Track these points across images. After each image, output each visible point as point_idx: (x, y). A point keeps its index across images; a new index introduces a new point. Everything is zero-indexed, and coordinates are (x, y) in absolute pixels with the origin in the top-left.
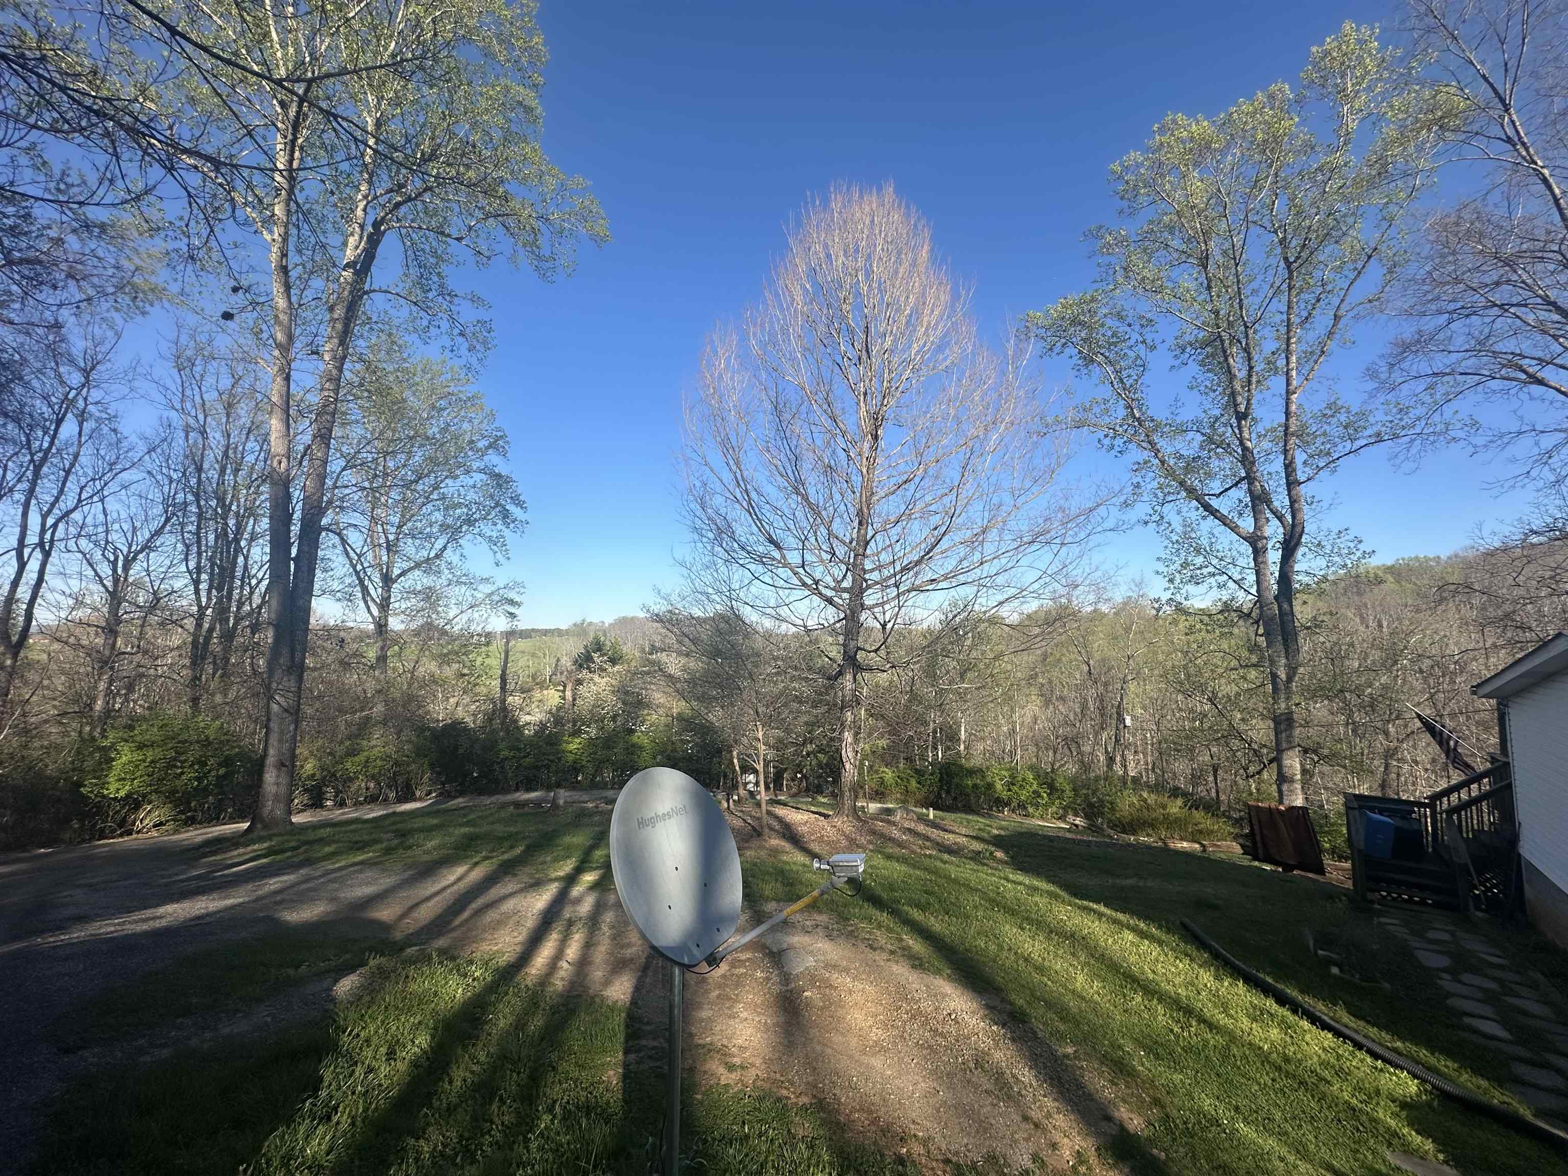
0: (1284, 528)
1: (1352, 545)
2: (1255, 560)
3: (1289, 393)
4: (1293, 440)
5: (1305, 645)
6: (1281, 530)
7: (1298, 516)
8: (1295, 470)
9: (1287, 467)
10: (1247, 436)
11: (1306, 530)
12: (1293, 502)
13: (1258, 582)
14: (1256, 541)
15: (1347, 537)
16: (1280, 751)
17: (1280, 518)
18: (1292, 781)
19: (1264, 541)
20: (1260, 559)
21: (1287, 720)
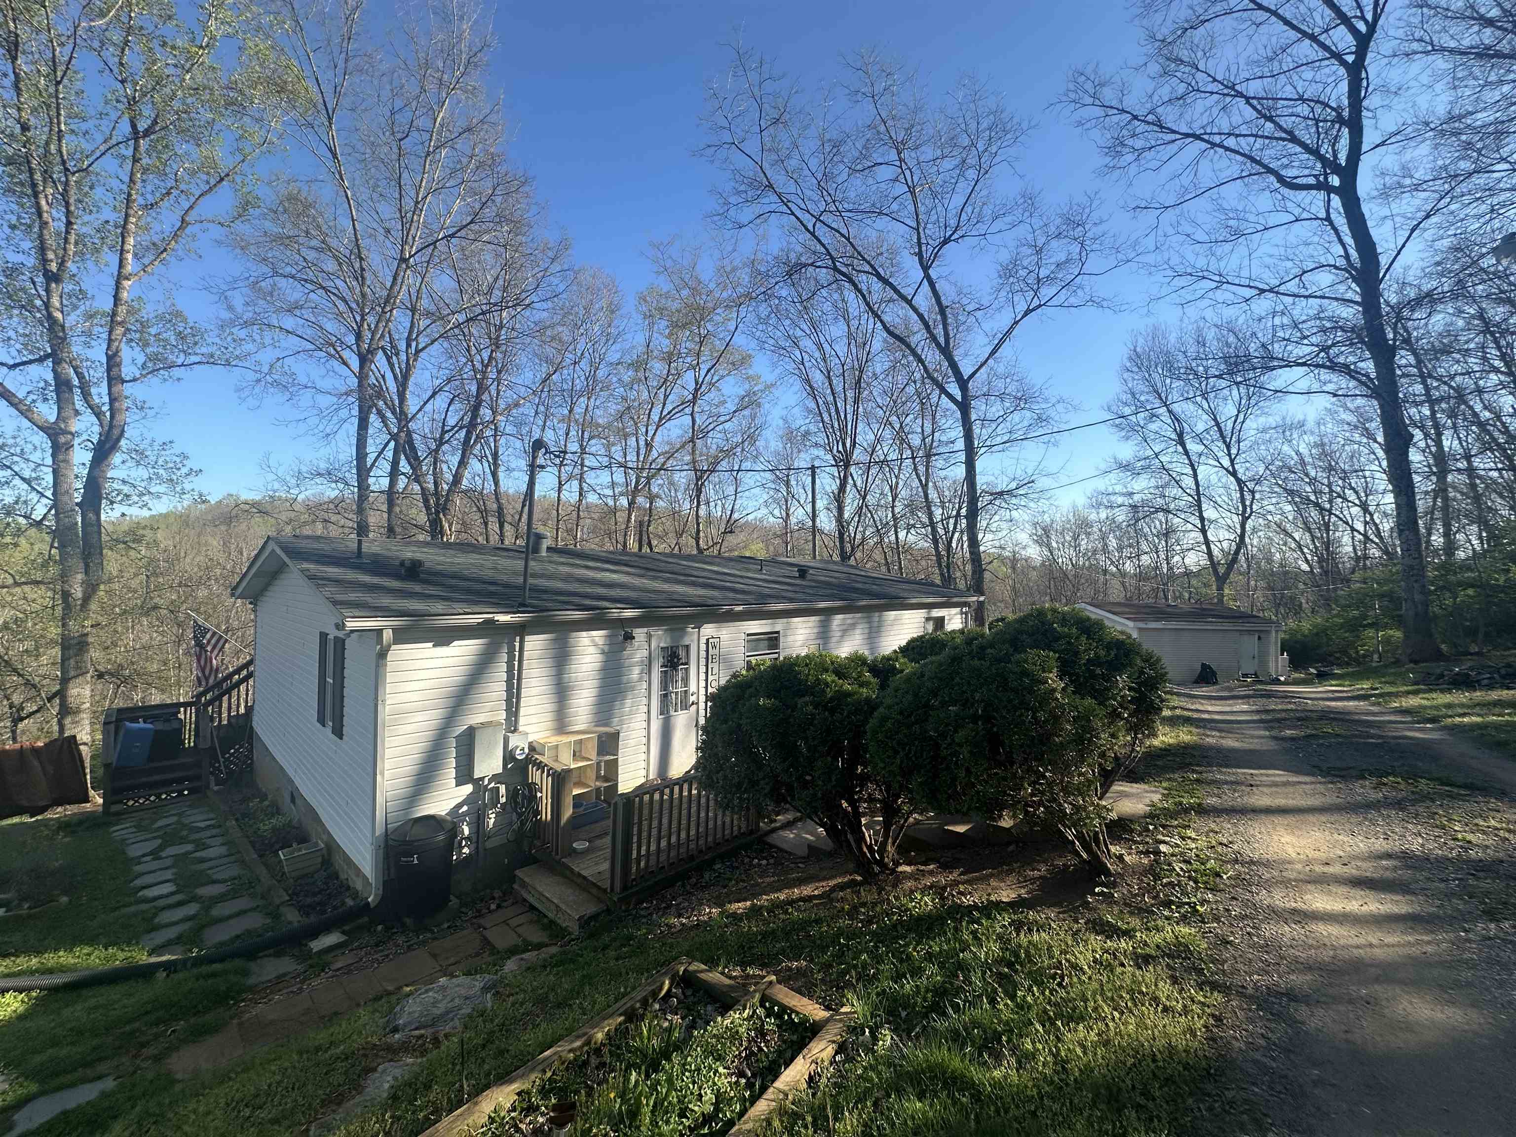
0: (101, 425)
1: (178, 460)
2: (54, 456)
3: (120, 277)
4: (119, 330)
5: (112, 562)
6: (97, 429)
7: (119, 418)
8: (119, 365)
9: (110, 358)
10: (57, 304)
11: (126, 435)
12: (112, 400)
13: (56, 484)
14: (57, 435)
15: (172, 451)
16: (65, 681)
17: (98, 414)
18: (78, 711)
19: (69, 436)
20: (61, 457)
21: (79, 643)
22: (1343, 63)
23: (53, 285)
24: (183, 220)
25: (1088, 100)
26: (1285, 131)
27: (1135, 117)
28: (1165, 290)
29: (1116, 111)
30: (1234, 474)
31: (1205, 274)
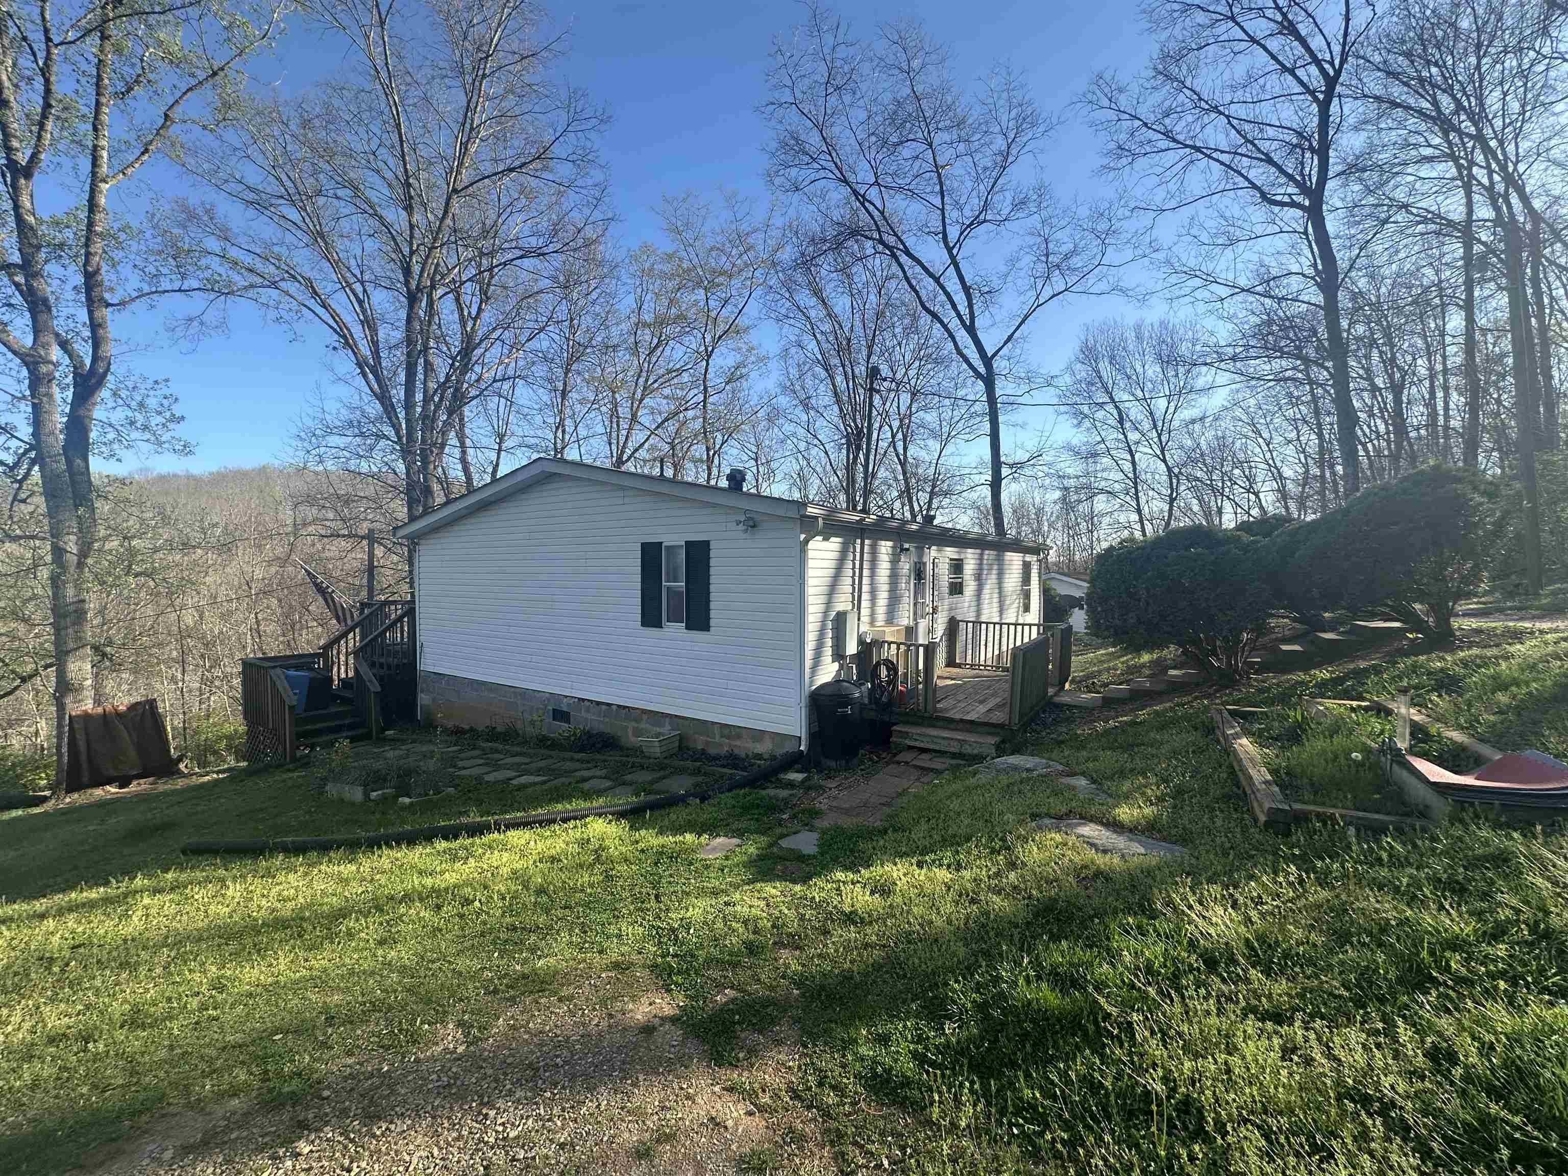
2: (32, 388)
3: (95, 178)
4: (99, 243)
7: (103, 348)
8: (99, 285)
9: (89, 275)
10: (28, 205)
12: (95, 327)
13: (38, 421)
14: (34, 363)
16: (63, 652)
18: (81, 688)
19: (51, 367)
20: (42, 390)
21: (76, 611)
22: (1316, 99)
23: (22, 181)
24: (166, 115)
25: (1106, 103)
26: (1263, 153)
27: (1145, 124)
28: (1159, 286)
29: (1127, 117)
30: (1164, 461)
31: (1198, 273)
